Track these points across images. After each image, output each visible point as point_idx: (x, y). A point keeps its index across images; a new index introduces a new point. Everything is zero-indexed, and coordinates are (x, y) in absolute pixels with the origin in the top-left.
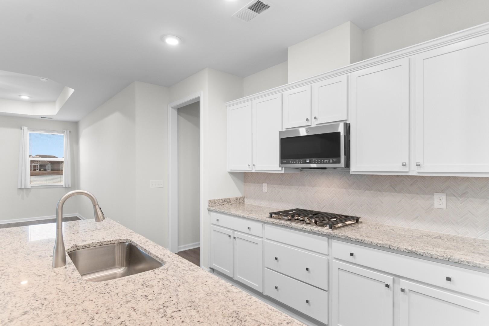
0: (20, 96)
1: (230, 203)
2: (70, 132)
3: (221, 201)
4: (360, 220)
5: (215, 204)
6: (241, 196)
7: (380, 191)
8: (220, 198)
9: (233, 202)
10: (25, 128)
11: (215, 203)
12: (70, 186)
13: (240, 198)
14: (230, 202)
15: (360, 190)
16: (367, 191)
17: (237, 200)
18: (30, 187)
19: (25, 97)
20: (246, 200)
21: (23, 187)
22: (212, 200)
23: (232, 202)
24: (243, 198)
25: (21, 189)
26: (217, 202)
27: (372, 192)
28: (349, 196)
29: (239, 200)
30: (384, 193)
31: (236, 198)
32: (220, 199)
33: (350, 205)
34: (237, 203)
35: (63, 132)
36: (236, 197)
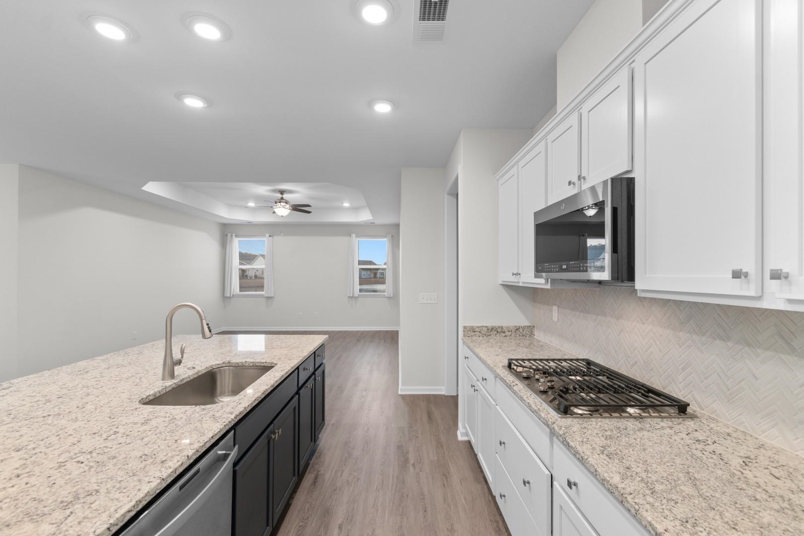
0: (342, 203)
1: (504, 335)
2: (392, 236)
3: (485, 329)
4: (689, 410)
5: (474, 334)
6: (528, 324)
7: (749, 345)
8: (484, 325)
9: (510, 333)
10: (354, 235)
11: (474, 332)
12: (392, 296)
13: (524, 328)
14: (504, 333)
15: (703, 336)
16: (718, 342)
17: (517, 330)
18: (357, 296)
19: (346, 205)
20: (536, 332)
21: (351, 296)
22: (468, 326)
23: (507, 333)
24: (531, 328)
25: (350, 297)
26: (479, 331)
27: (730, 344)
28: (681, 347)
29: (521, 330)
30: (759, 351)
31: (516, 327)
32: (483, 327)
33: (683, 369)
34: (518, 335)
35: (386, 237)
36: (515, 325)
